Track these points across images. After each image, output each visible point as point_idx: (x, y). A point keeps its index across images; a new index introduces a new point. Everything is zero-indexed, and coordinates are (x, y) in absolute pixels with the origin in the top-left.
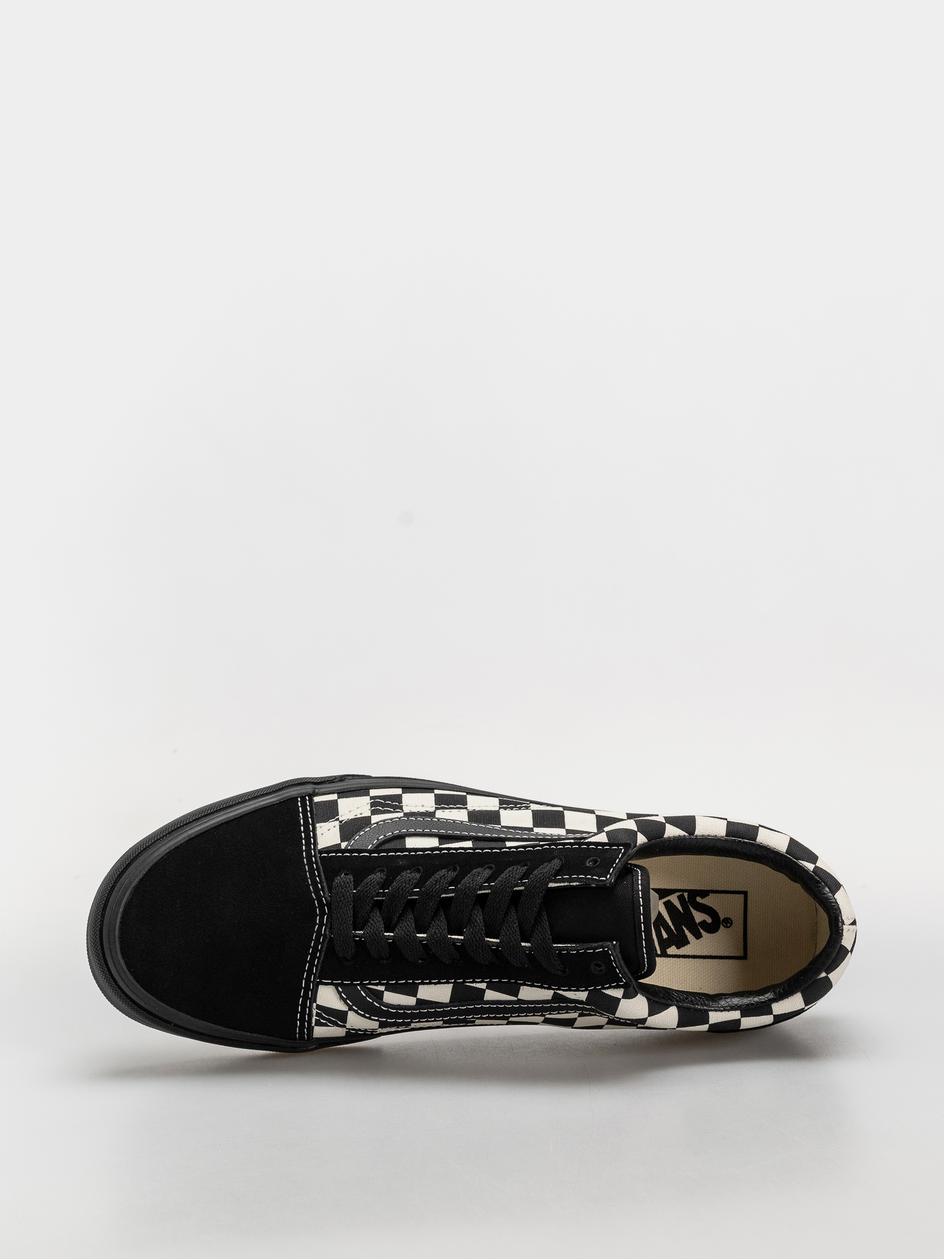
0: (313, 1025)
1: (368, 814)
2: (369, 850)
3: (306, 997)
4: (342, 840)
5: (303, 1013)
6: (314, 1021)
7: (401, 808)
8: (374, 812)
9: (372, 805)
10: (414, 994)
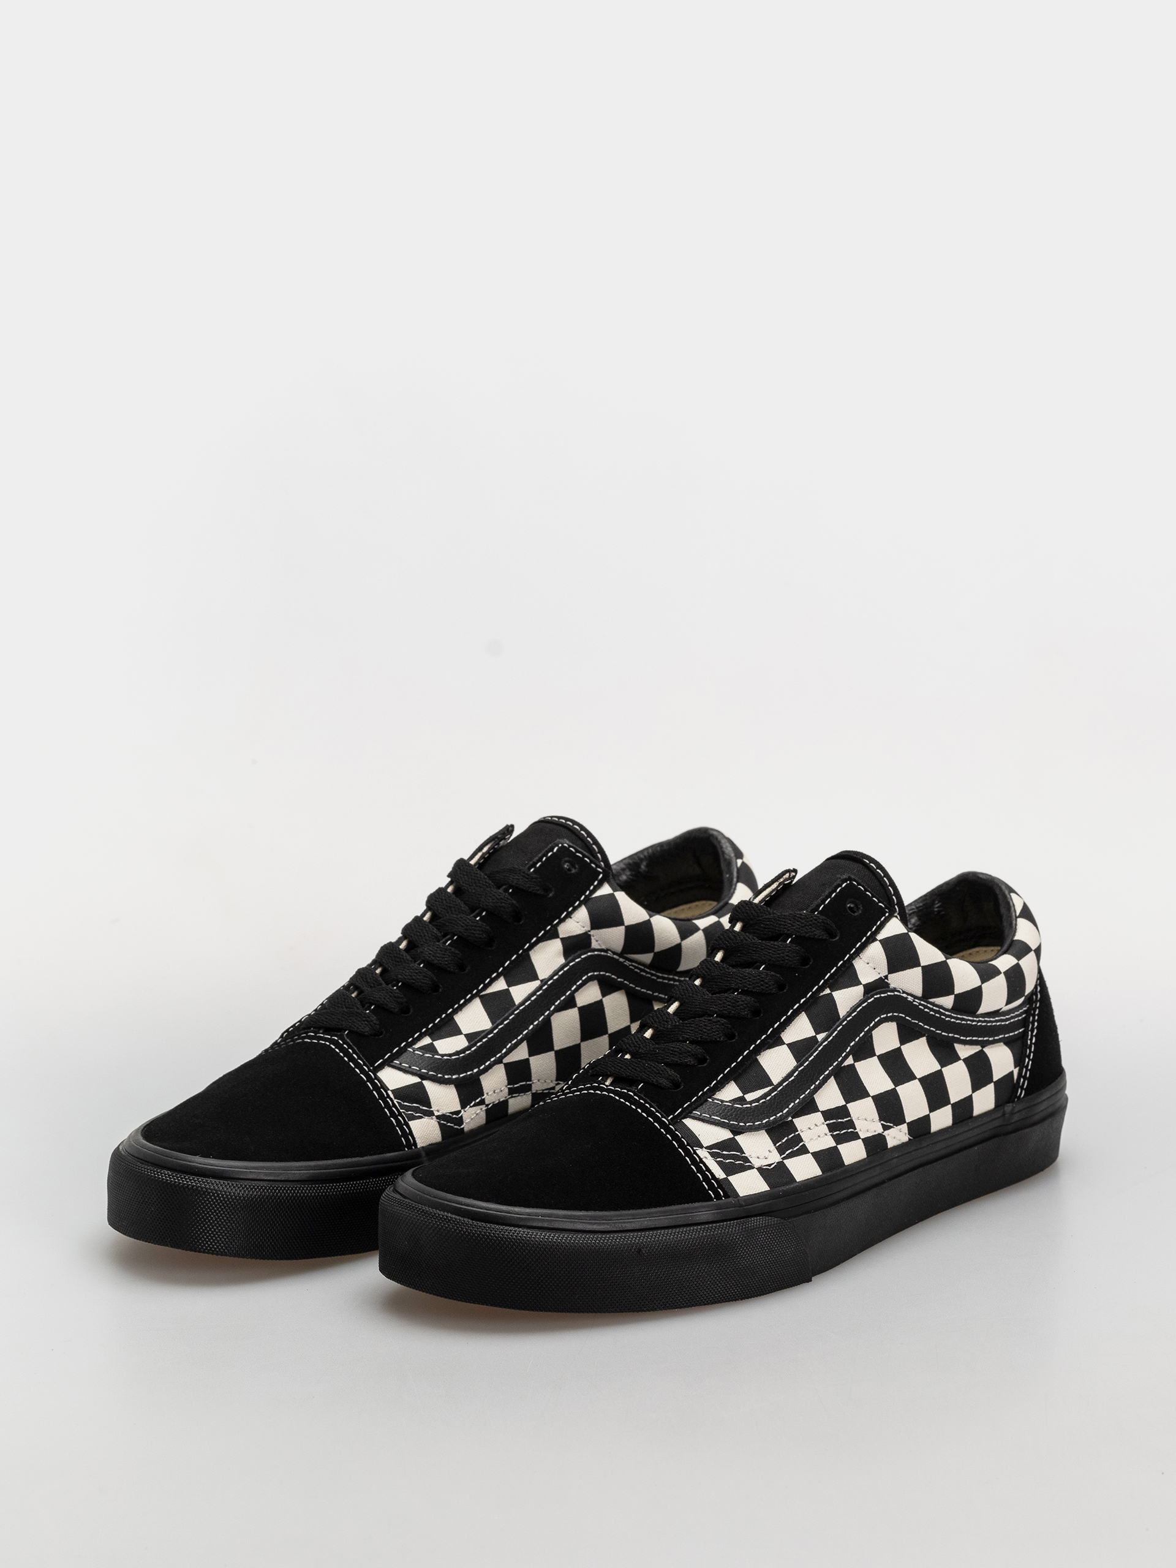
0: (406, 1120)
3: (375, 1086)
5: (388, 1106)
10: (459, 1032)
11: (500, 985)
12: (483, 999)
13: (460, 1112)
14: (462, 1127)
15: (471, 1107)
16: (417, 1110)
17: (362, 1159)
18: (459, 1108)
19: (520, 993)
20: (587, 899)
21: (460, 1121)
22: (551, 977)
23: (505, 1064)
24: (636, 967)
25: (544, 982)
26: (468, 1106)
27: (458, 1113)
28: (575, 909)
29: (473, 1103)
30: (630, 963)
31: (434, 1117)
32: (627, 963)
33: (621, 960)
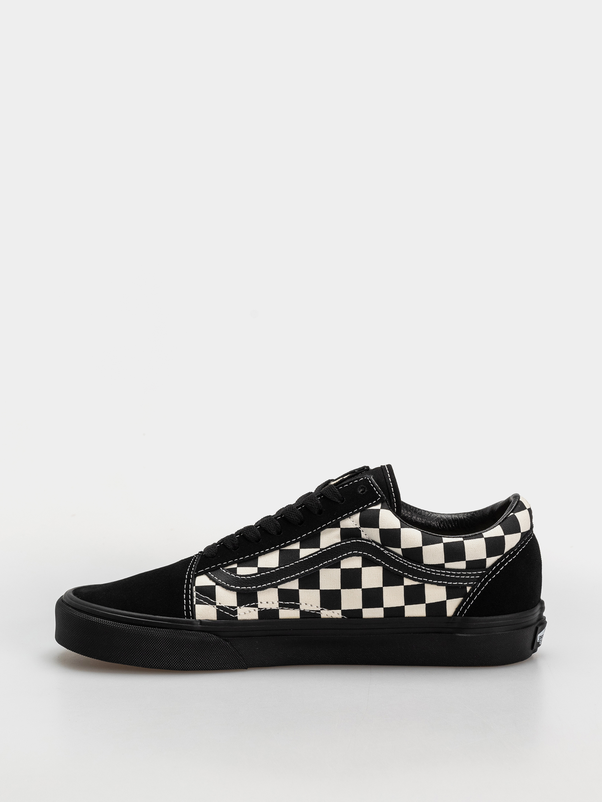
0: (195, 603)
3: (188, 583)
5: (187, 594)
6: (195, 600)
10: (256, 565)
11: (296, 546)
12: (281, 551)
13: (236, 607)
14: (236, 616)
15: (245, 607)
16: (205, 600)
17: (154, 616)
18: (236, 605)
19: (305, 553)
20: (364, 510)
21: (235, 612)
22: (326, 548)
23: (279, 589)
24: (391, 555)
25: (321, 550)
26: (244, 606)
27: (234, 607)
28: (354, 513)
29: (249, 605)
30: (388, 552)
31: (215, 606)
32: (386, 552)
33: (382, 549)
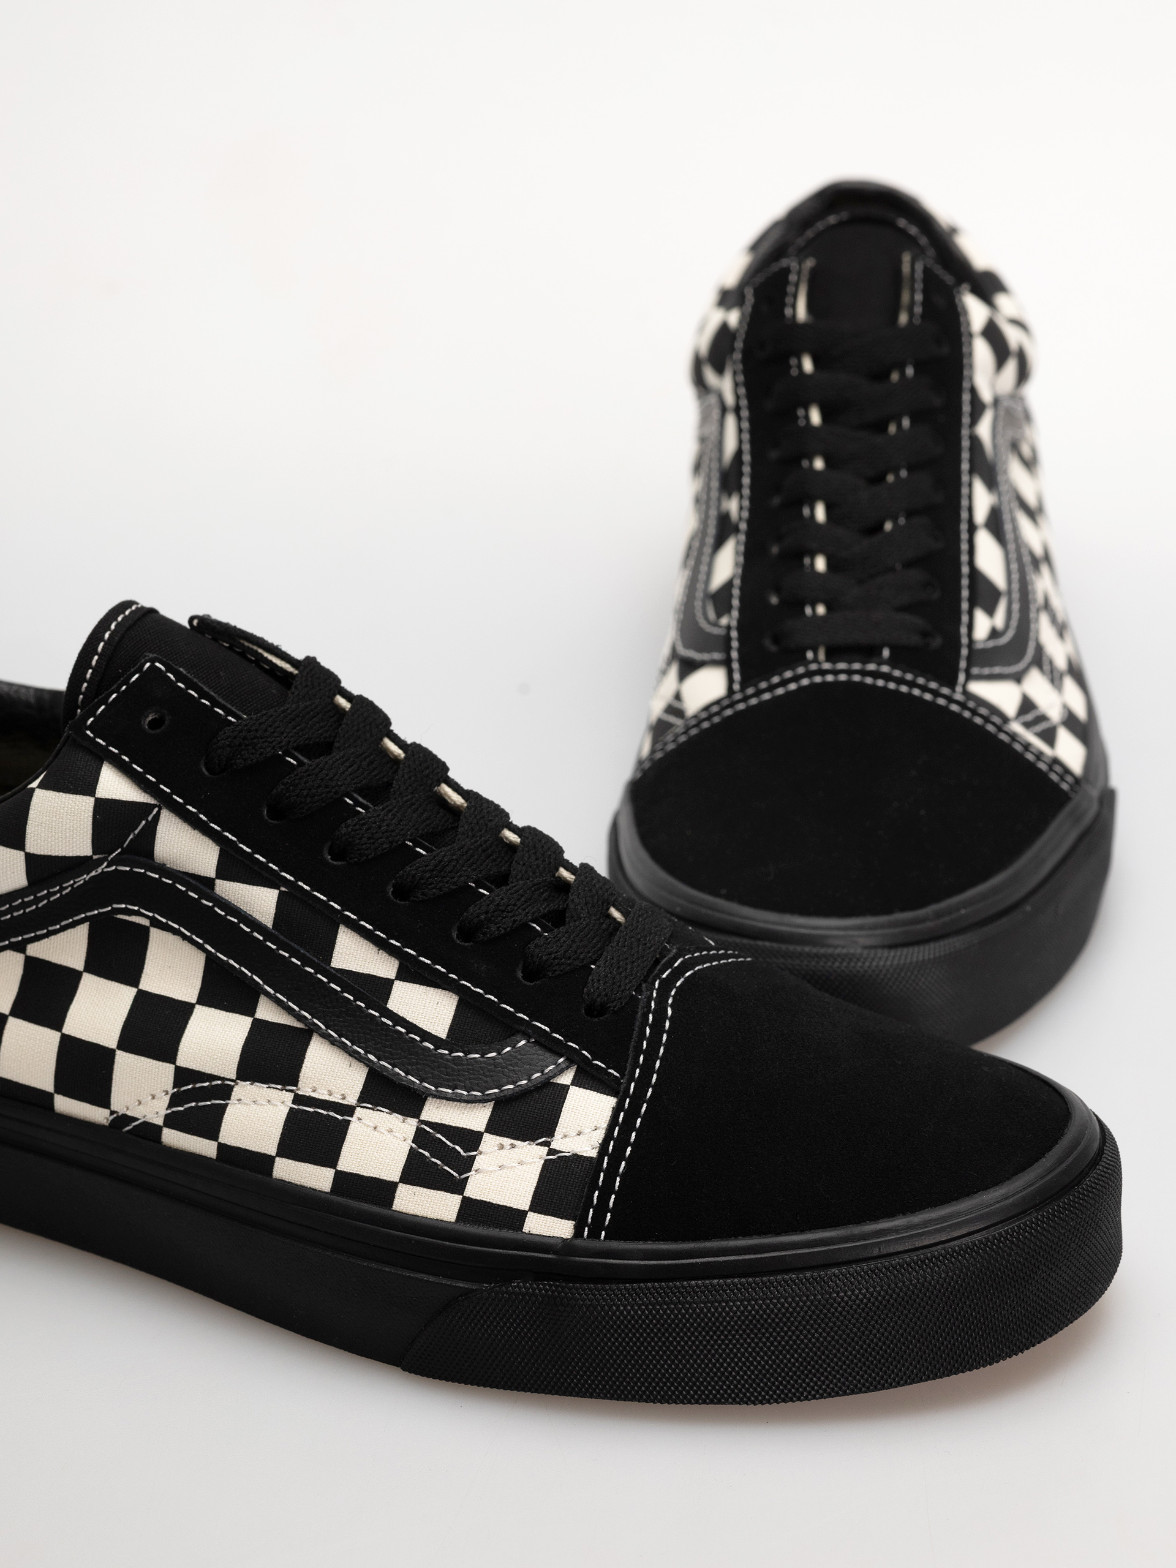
1: (489, 1142)
2: (527, 1037)
4: (566, 1089)
7: (420, 1137)
8: (472, 1139)
9: (467, 1165)
